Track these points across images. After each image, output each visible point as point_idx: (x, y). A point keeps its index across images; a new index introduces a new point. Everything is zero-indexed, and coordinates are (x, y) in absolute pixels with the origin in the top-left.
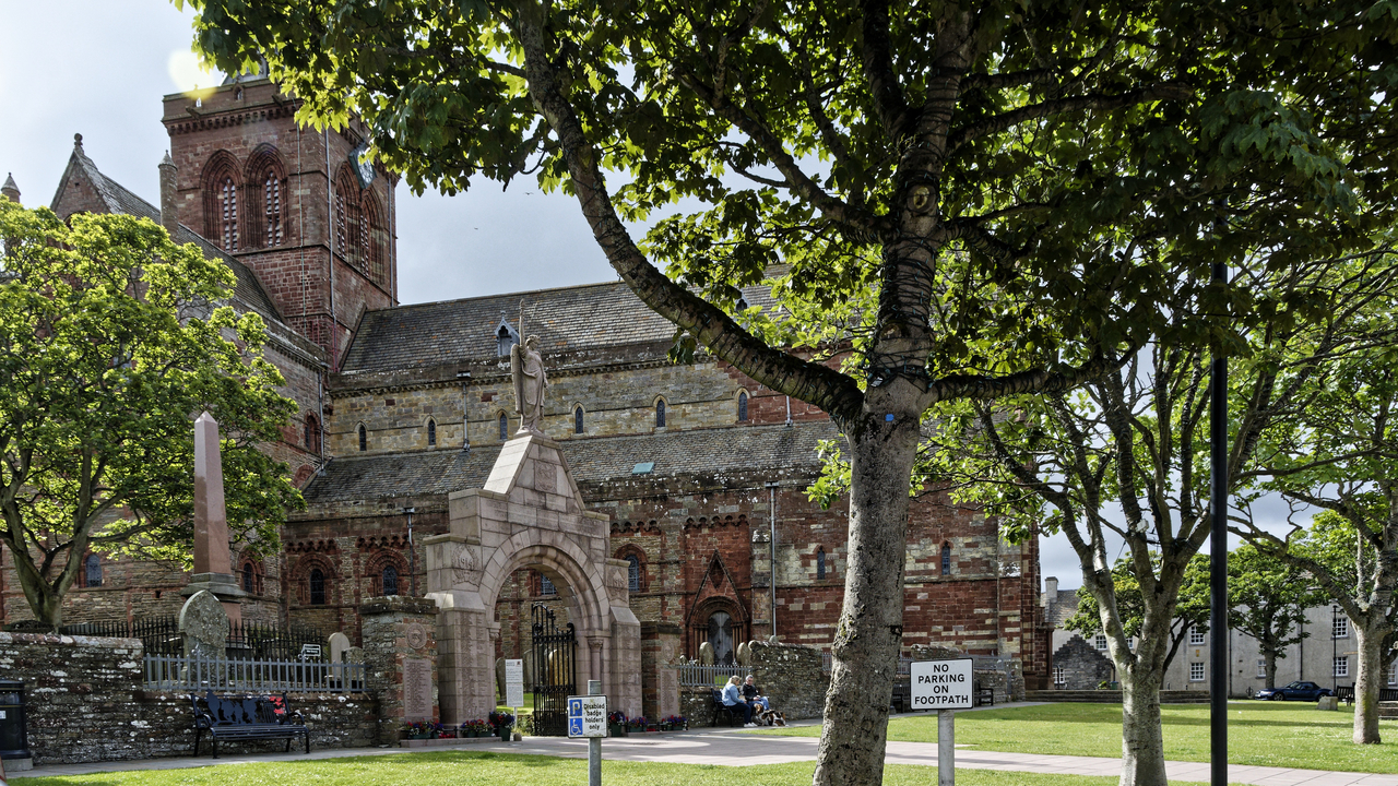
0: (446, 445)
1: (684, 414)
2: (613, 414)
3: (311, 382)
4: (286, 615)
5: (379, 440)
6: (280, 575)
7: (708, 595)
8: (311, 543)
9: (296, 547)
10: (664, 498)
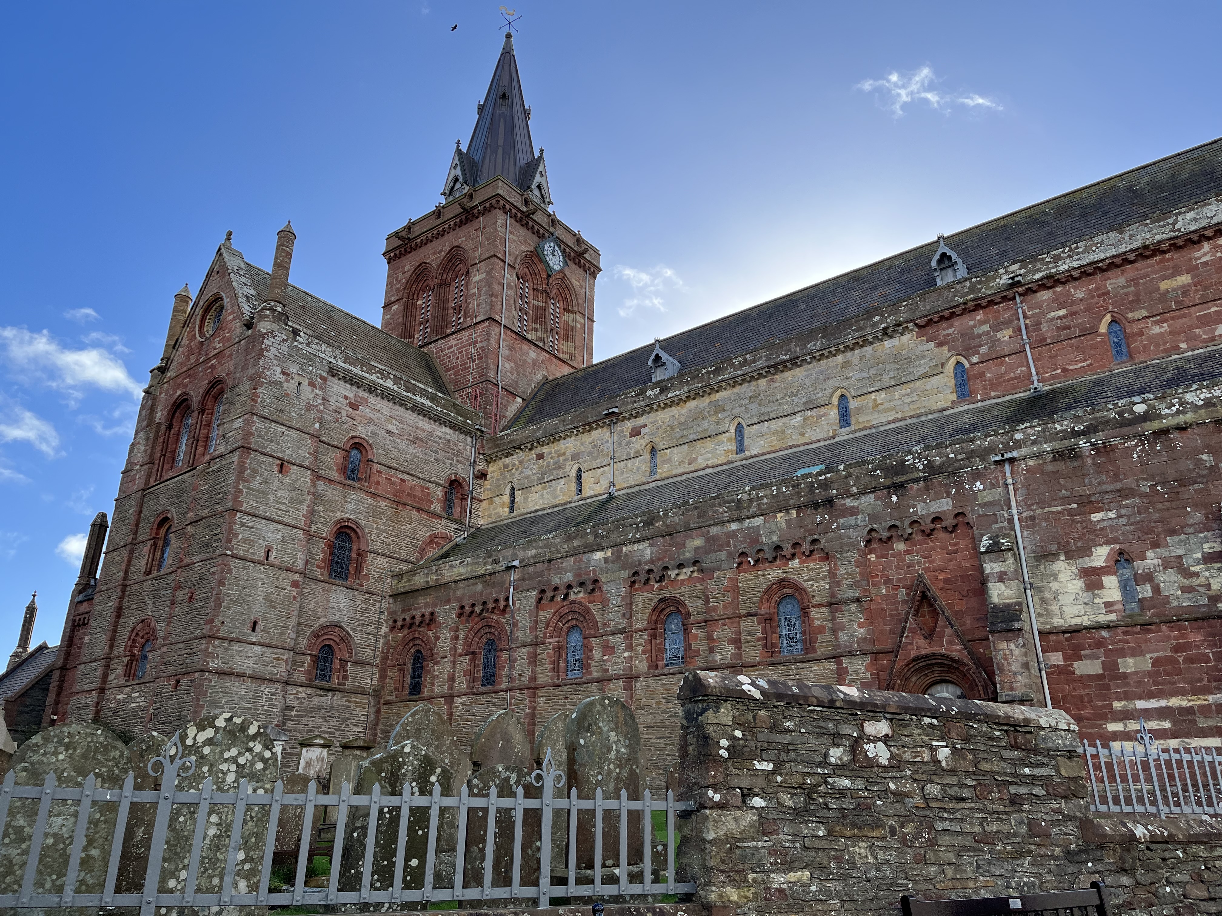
0: (592, 493)
1: (876, 405)
2: (780, 422)
3: (461, 446)
4: (378, 712)
5: (526, 499)
6: (378, 660)
7: (913, 654)
8: (413, 618)
9: (399, 624)
10: (830, 502)
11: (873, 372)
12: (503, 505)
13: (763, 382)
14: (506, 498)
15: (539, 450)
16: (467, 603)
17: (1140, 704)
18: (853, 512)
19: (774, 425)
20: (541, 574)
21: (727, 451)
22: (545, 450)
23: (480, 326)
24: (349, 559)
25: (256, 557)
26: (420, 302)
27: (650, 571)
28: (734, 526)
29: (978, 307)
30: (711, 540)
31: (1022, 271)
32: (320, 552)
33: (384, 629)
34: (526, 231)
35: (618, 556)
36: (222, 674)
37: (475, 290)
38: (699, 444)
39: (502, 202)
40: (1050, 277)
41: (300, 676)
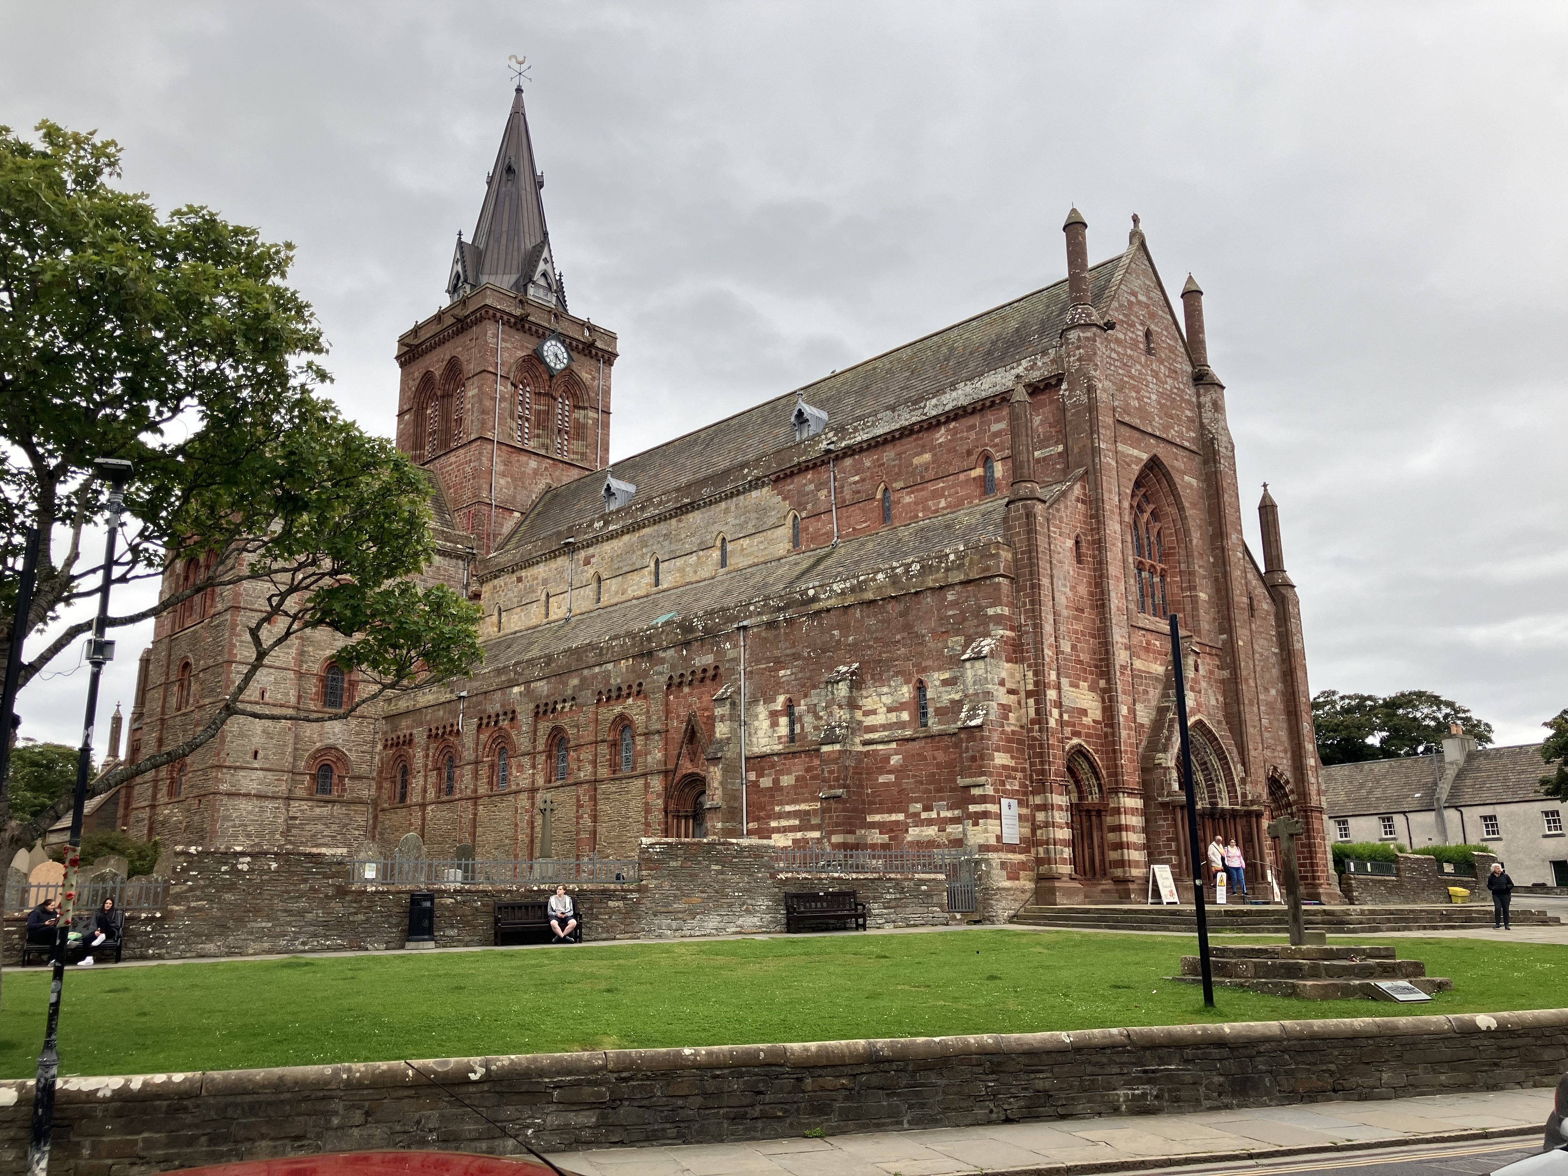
0: (555, 617)
1: (743, 550)
2: (682, 561)
3: (452, 571)
4: (375, 817)
5: (509, 620)
6: (375, 774)
7: (684, 772)
8: (398, 738)
9: (389, 742)
10: (650, 654)
11: (743, 518)
12: (492, 625)
13: (674, 521)
14: (495, 618)
15: (518, 574)
16: (433, 727)
17: (788, 808)
18: (662, 661)
19: (679, 562)
20: (479, 703)
21: (647, 584)
22: (523, 573)
23: (474, 445)
24: (342, 689)
25: (253, 699)
26: (429, 412)
27: (546, 704)
28: (597, 669)
29: (807, 469)
30: (583, 680)
31: (835, 439)
32: (312, 687)
33: (379, 747)
34: (522, 334)
35: (528, 689)
36: (230, 795)
37: (470, 406)
38: (629, 576)
39: (491, 312)
40: (848, 447)
41: (300, 792)
